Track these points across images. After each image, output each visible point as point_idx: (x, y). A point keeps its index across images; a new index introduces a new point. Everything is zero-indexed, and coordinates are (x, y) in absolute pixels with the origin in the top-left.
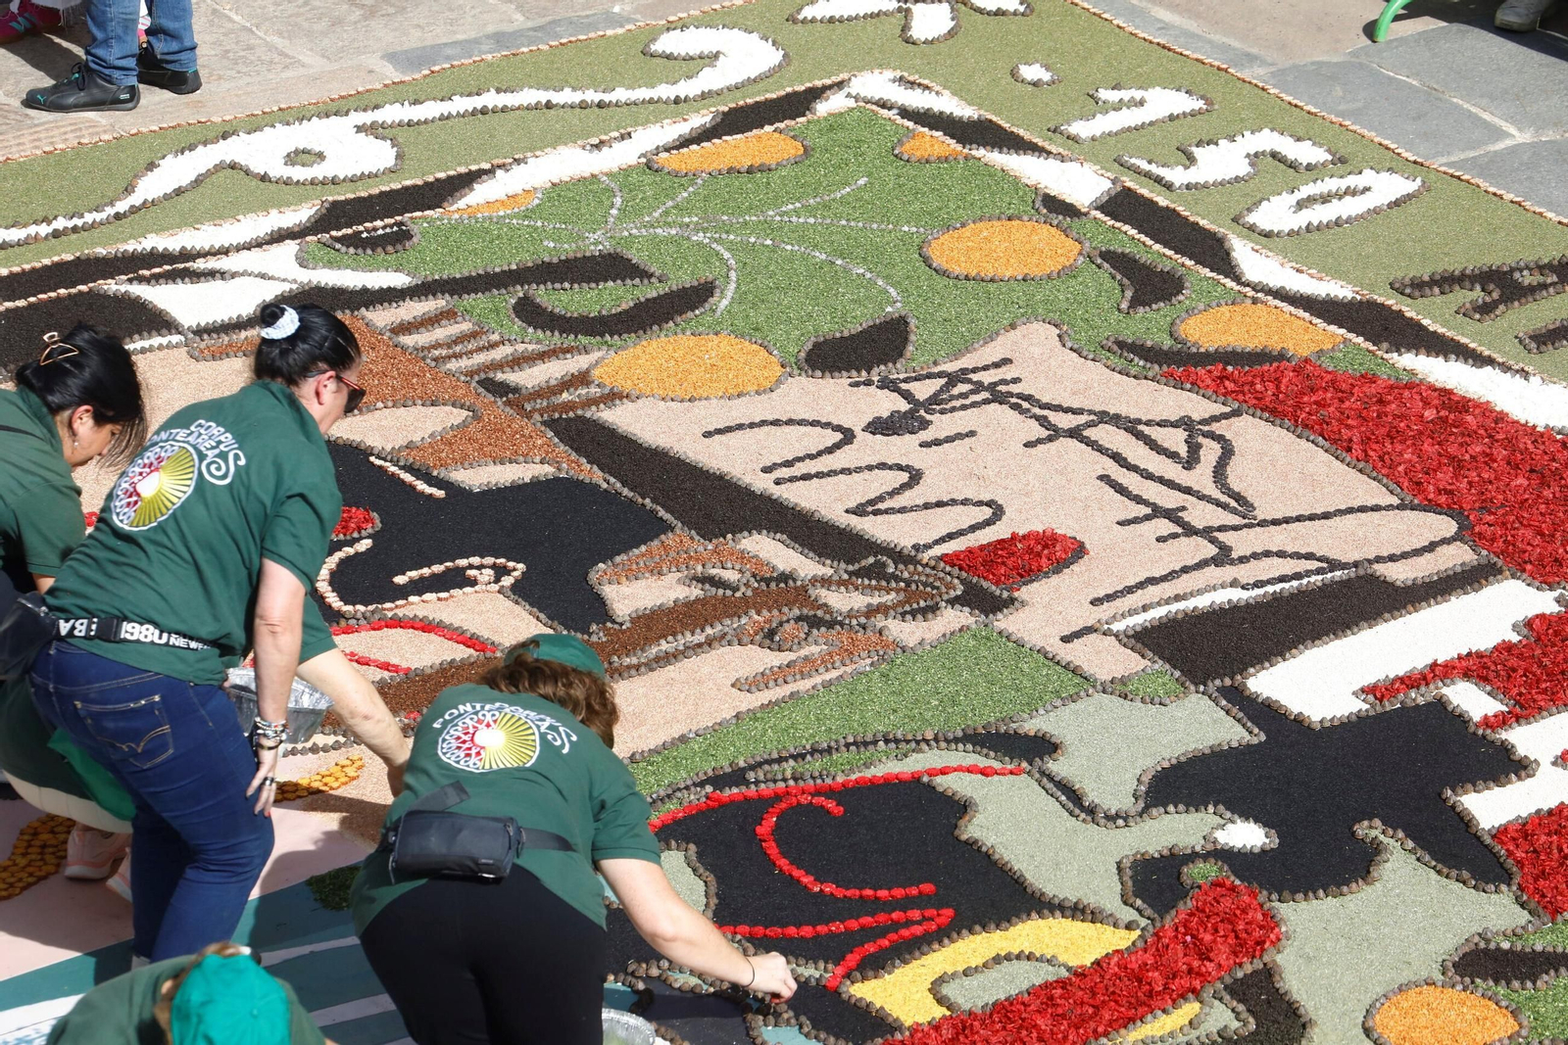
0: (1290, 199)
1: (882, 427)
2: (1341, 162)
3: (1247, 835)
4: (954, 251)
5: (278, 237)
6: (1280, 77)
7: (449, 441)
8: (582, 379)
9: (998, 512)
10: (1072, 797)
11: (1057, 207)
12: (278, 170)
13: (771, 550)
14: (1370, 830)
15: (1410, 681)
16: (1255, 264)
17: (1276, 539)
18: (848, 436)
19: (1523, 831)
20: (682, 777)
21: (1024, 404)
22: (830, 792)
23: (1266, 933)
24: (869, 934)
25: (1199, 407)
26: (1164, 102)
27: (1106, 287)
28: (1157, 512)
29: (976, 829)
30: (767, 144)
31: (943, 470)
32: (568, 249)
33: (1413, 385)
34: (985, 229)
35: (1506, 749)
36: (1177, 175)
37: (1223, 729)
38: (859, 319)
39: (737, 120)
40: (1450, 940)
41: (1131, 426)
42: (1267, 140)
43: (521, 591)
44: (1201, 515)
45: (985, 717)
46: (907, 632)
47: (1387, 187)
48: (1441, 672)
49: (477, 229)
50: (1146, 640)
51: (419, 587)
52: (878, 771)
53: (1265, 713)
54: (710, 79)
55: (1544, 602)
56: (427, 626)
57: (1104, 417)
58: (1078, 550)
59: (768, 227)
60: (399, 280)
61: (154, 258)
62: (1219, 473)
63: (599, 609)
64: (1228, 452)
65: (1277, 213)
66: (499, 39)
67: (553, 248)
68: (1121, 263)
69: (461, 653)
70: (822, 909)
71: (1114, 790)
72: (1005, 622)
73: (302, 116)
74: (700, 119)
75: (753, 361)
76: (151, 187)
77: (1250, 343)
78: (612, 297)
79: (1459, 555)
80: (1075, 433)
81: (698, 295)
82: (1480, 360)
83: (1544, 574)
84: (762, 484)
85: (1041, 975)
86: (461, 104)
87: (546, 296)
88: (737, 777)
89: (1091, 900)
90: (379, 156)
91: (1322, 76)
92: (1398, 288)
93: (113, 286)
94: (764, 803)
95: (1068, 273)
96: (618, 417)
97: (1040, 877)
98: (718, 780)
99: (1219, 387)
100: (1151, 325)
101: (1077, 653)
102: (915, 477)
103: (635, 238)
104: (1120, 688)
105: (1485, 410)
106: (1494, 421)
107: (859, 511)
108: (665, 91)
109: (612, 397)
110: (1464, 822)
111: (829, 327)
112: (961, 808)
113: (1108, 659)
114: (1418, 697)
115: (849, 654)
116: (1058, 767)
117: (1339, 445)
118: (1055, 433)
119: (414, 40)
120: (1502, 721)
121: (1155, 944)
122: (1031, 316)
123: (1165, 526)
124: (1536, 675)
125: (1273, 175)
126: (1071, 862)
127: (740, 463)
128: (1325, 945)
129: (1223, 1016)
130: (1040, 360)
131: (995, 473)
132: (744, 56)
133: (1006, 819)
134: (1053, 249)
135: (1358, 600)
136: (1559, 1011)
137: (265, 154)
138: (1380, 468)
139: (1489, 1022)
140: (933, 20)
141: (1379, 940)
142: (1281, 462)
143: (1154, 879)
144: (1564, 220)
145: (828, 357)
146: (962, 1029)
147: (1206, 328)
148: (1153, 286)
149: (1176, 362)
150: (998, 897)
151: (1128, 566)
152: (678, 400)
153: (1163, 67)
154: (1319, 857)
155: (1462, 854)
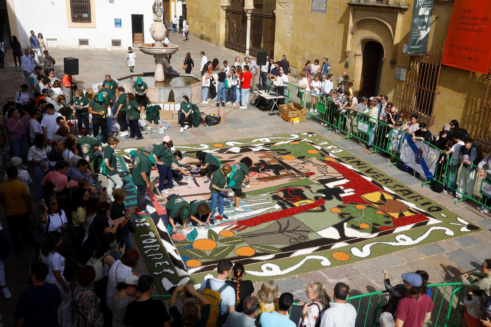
0: (334, 151)
1: (302, 163)
2: (338, 148)
3: (324, 196)
4: (309, 152)
5: (261, 146)
6: (335, 142)
7: (271, 161)
8: (281, 158)
9: (309, 170)
10: (311, 191)
11: (317, 149)
12: (262, 141)
13: (293, 171)
14: (333, 196)
15: (337, 186)
16: (331, 155)
17: (329, 174)
18: (299, 164)
19: (343, 197)
20: (283, 187)
21: (313, 163)
22: (294, 189)
23: (324, 203)
24: (295, 199)
25: (325, 164)
26: (326, 143)
27: (320, 155)
28: (321, 172)
29: (304, 193)
30: (297, 143)
31: (306, 167)
32: (281, 148)
33: (341, 165)
34: (312, 150)
35: (344, 191)
36: (326, 148)
37: (323, 188)
38: (301, 156)
40: (337, 204)
41: (320, 165)
42: (333, 146)
43: (274, 172)
44: (324, 172)
45: (306, 185)
46: (301, 178)
47: (341, 151)
48: (340, 185)
49: (276, 146)
50: (318, 181)
51: (267, 171)
52: (297, 188)
53: (326, 187)
54: (294, 138)
55: (348, 181)
56: (267, 174)
57: (318, 164)
58: (315, 174)
59: (296, 148)
60: (269, 149)
61: (252, 146)
62: (326, 169)
63: (279, 174)
64: (327, 168)
65: (333, 152)
66: (279, 134)
67: (280, 148)
68: (321, 154)
69: (269, 176)
70: (293, 197)
71: (315, 191)
72: (308, 178)
73: (265, 138)
74: (293, 141)
75: (293, 158)
76: (253, 141)
77: (330, 160)
78: (284, 152)
79: (342, 177)
80: (316, 165)
81: (291, 152)
82: (346, 163)
83: (348, 179)
84: (293, 166)
85: (307, 204)
86: (276, 138)
87: (279, 151)
88: (287, 187)
89: (311, 199)
90: (270, 141)
91: (337, 142)
92: (341, 158)
93: (249, 148)
94: (289, 189)
95: (317, 154)
96: (283, 161)
97: (308, 197)
98: (286, 187)
99: (327, 163)
100: (323, 158)
101: (314, 181)
102: (304, 167)
103: (286, 148)
104: (316, 184)
105: (346, 167)
106: (346, 168)
107: (299, 169)
108: (290, 138)
109: (283, 159)
110: (340, 196)
111: (299, 156)
112: (303, 191)
113: (316, 182)
114: (338, 187)
115: (297, 179)
116: (311, 189)
117: (335, 168)
118: (315, 165)
119: (273, 133)
120: (343, 189)
121: (316, 203)
122: (314, 157)
123: (321, 173)
124: (346, 186)
125: (333, 149)
126: (310, 196)
127: (291, 165)
128: (328, 204)
129: (320, 208)
130: (314, 160)
131: (310, 167)
132: (296, 137)
133: (306, 192)
134: (316, 152)
135: (335, 179)
136: (344, 210)
137: (261, 140)
138: (338, 170)
139: (339, 211)
140: (310, 135)
141: (332, 204)
142: (330, 169)
143: (316, 198)
144: (353, 154)
145: (299, 158)
146: (300, 207)
147: (327, 159)
148: (323, 156)
149: (324, 161)
150: (305, 198)
151: (318, 175)
152: (288, 160)
153: (326, 140)
154: (329, 198)
155: (339, 198)
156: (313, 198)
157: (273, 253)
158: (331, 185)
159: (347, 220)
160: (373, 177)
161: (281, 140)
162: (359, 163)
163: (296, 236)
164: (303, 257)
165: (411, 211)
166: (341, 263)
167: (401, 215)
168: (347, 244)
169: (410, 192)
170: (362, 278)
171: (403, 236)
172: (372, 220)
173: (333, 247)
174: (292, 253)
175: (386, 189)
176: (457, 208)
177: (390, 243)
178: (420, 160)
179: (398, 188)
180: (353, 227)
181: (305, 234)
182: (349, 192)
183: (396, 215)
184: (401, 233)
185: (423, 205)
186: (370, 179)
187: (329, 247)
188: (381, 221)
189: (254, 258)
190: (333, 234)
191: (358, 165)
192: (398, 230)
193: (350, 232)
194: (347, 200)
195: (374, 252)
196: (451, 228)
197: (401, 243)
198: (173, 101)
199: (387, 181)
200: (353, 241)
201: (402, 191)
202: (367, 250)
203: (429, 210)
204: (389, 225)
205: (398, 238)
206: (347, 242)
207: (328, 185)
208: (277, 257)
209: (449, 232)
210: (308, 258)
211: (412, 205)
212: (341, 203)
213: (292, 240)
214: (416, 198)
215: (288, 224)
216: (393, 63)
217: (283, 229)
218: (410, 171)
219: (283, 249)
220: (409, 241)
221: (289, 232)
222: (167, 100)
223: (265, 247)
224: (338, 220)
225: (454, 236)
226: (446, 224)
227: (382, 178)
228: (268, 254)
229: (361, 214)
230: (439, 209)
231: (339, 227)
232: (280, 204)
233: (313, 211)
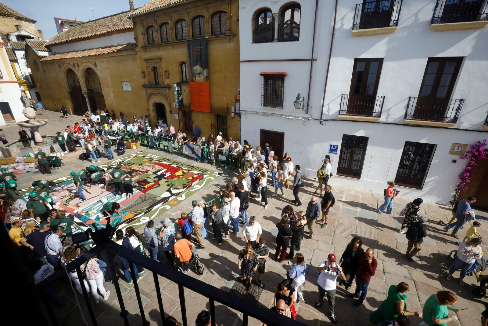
1: (142, 167)
3: (157, 179)
4: (144, 161)
6: (154, 153)
8: (130, 167)
13: (139, 172)
14: (162, 178)
16: (154, 160)
17: (157, 169)
20: (137, 181)
23: (158, 182)
24: (144, 185)
25: (153, 165)
26: (150, 155)
27: (149, 161)
28: (152, 169)
30: (136, 158)
33: (161, 163)
35: (166, 175)
36: (151, 157)
37: (156, 176)
38: (140, 163)
39: (135, 157)
40: (165, 181)
41: (151, 166)
44: (154, 168)
45: (147, 177)
46: (144, 174)
47: (158, 156)
48: (163, 172)
49: (125, 162)
50: (153, 173)
52: (143, 179)
53: (157, 175)
55: (166, 169)
58: (150, 170)
59: (136, 161)
65: (155, 158)
66: (125, 156)
67: (128, 163)
70: (142, 184)
71: (152, 178)
72: (147, 173)
74: (133, 157)
75: (137, 166)
76: (112, 163)
77: (155, 162)
78: (131, 164)
79: (163, 168)
81: (134, 163)
83: (166, 168)
85: (151, 185)
86: (124, 158)
90: (121, 160)
91: (156, 153)
92: (159, 160)
94: (140, 181)
96: (132, 168)
100: (151, 162)
102: (143, 169)
103: (131, 162)
105: (163, 163)
107: (141, 170)
112: (147, 180)
113: (151, 174)
115: (142, 175)
116: (150, 178)
117: (158, 165)
118: (148, 166)
119: (122, 156)
121: (155, 183)
122: (147, 162)
124: (166, 172)
125: (154, 156)
126: (151, 182)
127: (137, 169)
128: (161, 182)
129: (158, 185)
130: (147, 164)
131: (146, 168)
132: (135, 155)
133: (149, 180)
134: (147, 160)
135: (160, 170)
136: (169, 183)
137: (117, 161)
138: (160, 166)
139: (167, 184)
140: (141, 153)
141: (162, 182)
142: (156, 166)
143: (154, 181)
144: (164, 157)
145: (139, 165)
146: (148, 187)
147: (153, 162)
148: (151, 161)
149: (152, 163)
150: (149, 183)
151: (152, 171)
152: (134, 167)
153: (150, 153)
154: (160, 179)
155: (165, 178)
156: (153, 182)
157: (143, 212)
158: (159, 173)
159: (171, 187)
160: (176, 164)
161: (127, 158)
162: (168, 160)
163: (151, 201)
164: (157, 209)
165: (196, 175)
166: (175, 205)
167: (193, 177)
168: (175, 197)
169: (194, 167)
170: (185, 208)
171: (196, 186)
172: (181, 183)
173: (169, 200)
174: (152, 209)
175: (183, 168)
176: (213, 168)
177: (192, 190)
178: (194, 152)
179: (188, 167)
180: (175, 188)
181: (155, 198)
182: (168, 174)
183: (191, 178)
184: (195, 185)
185: (200, 171)
186: (175, 166)
187: (168, 201)
188: (185, 182)
189: (135, 218)
190: (167, 194)
191: (168, 161)
192: (194, 184)
193: (174, 191)
194: (168, 178)
195: (187, 196)
196: (213, 176)
197: (196, 189)
198: (55, 152)
199: (183, 165)
200: (177, 195)
201: (190, 167)
202: (184, 196)
203: (203, 172)
204: (189, 183)
205: (194, 187)
206: (175, 196)
207: (158, 174)
208: (145, 213)
209: (213, 178)
210: (160, 208)
211: (196, 172)
212: (166, 180)
213: (150, 203)
214: (197, 169)
215: (145, 197)
216: (171, 112)
217: (143, 200)
218: (192, 158)
219: (147, 209)
220: (199, 187)
221: (147, 200)
222: (50, 152)
223: (138, 211)
224: (168, 188)
225: (215, 179)
226: (210, 176)
227: (180, 164)
228: (141, 213)
229: (177, 182)
230: (206, 170)
231: (169, 191)
232: (137, 189)
233: (155, 188)
